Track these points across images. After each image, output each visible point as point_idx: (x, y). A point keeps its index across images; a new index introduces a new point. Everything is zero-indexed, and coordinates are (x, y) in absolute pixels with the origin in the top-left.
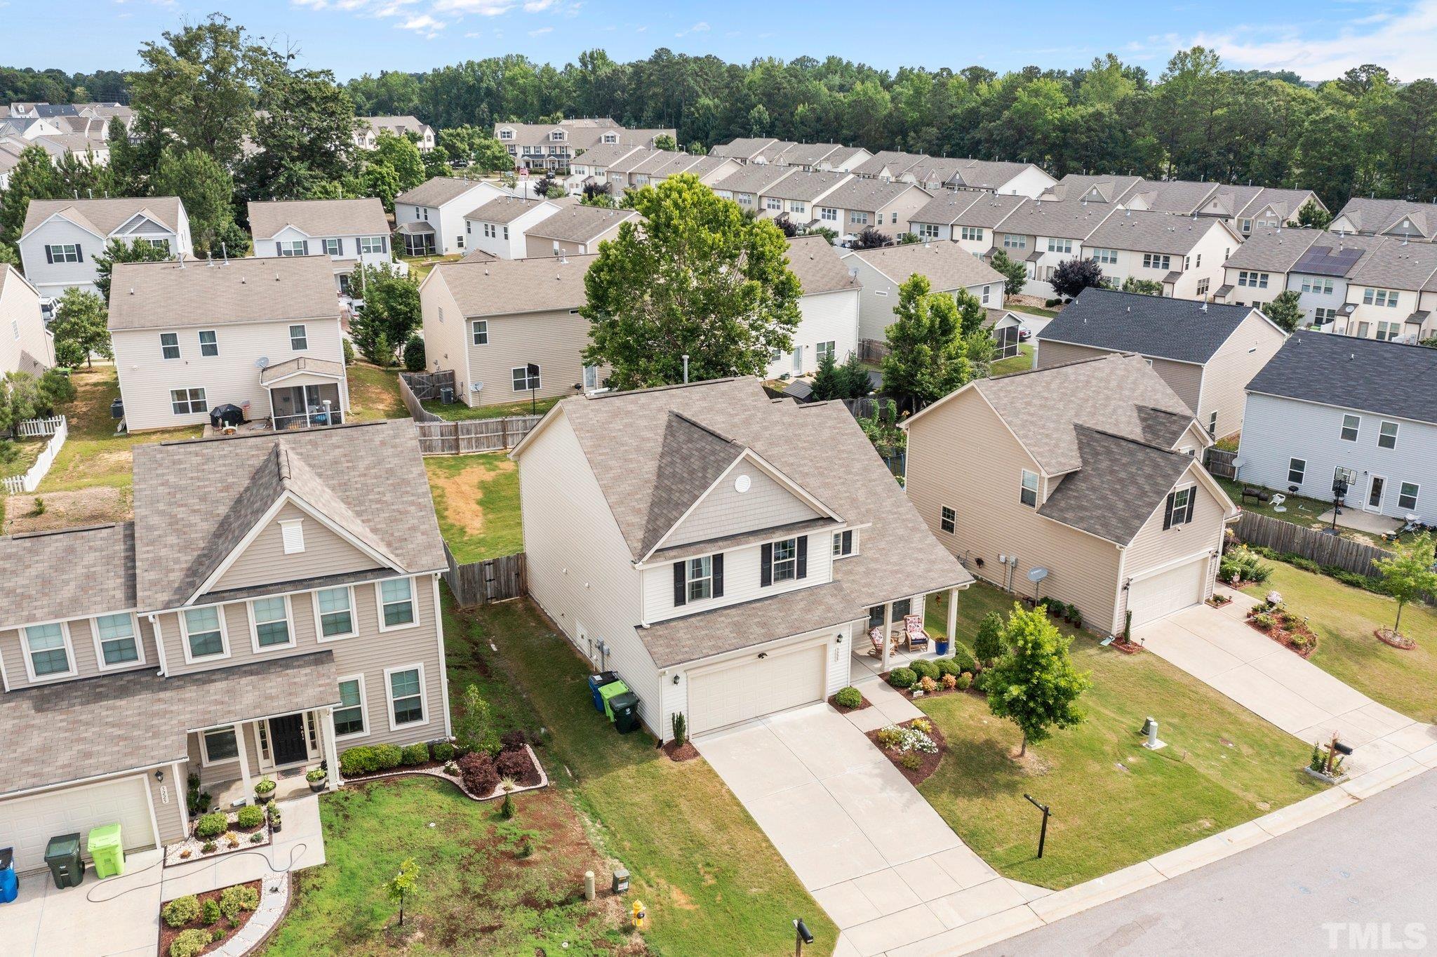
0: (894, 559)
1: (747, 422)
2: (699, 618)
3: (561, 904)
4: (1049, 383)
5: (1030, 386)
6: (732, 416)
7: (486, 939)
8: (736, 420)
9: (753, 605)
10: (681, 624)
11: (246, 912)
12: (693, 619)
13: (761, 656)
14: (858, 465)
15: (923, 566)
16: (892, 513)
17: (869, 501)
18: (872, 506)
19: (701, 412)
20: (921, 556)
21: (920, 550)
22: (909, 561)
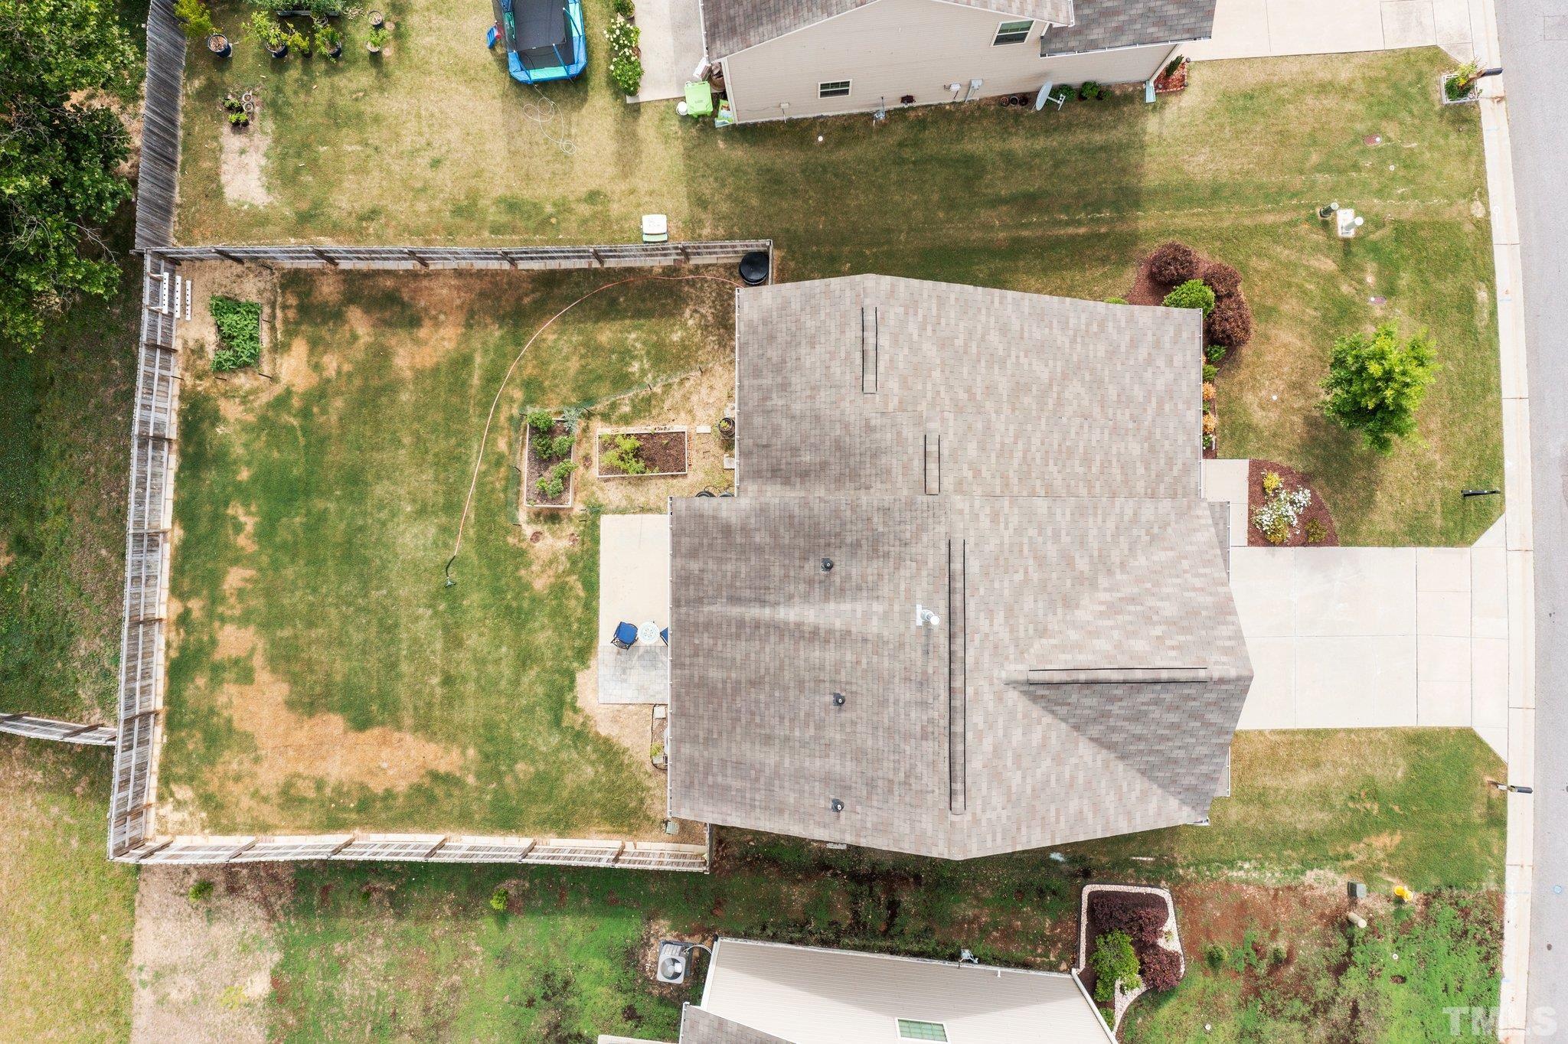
3: (1351, 944)
7: (1363, 1016)
14: (994, 337)
15: (1161, 362)
16: (1073, 341)
17: (1051, 362)
18: (1059, 363)
19: (1013, 630)
20: (1143, 353)
21: (1134, 344)
22: (1148, 375)
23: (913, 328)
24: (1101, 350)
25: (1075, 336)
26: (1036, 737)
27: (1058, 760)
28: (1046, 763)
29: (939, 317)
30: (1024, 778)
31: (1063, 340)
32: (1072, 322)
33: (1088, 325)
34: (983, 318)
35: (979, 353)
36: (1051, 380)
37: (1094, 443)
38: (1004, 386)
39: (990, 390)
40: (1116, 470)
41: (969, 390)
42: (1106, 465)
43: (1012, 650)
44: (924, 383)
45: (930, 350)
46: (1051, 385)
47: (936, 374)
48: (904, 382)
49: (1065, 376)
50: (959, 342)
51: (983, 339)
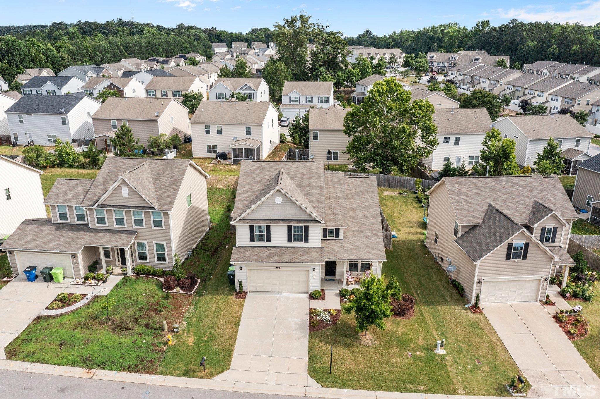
0: (357, 244)
1: (309, 179)
2: (258, 248)
3: (155, 329)
4: (487, 184)
5: (475, 184)
6: (304, 175)
7: (125, 331)
8: (305, 177)
9: (283, 249)
10: (251, 249)
11: (75, 302)
12: (256, 248)
13: (278, 268)
14: (366, 204)
15: (367, 250)
16: (369, 226)
17: (362, 219)
18: (362, 222)
19: (292, 172)
20: (370, 245)
21: (371, 243)
22: (363, 247)
23: (365, 185)
24: (368, 234)
25: (371, 226)
26: (266, 177)
27: (259, 182)
28: (259, 179)
29: (369, 191)
30: (257, 174)
31: (369, 222)
32: (375, 226)
33: (375, 230)
34: (371, 201)
35: (362, 201)
36: (357, 219)
37: (340, 211)
38: (354, 207)
39: (352, 203)
40: (333, 217)
41: (351, 198)
42: (335, 214)
43: (288, 172)
44: (352, 188)
45: (361, 189)
46: (356, 219)
47: (355, 190)
48: (352, 183)
49: (359, 223)
50: (364, 196)
51: (366, 202)
